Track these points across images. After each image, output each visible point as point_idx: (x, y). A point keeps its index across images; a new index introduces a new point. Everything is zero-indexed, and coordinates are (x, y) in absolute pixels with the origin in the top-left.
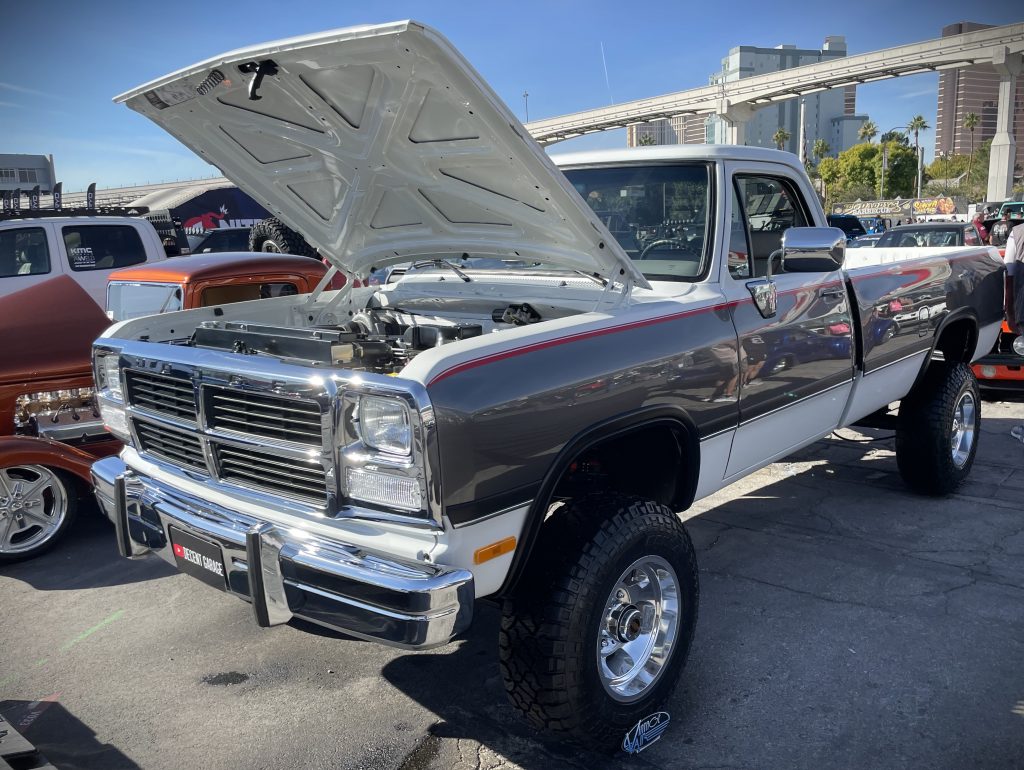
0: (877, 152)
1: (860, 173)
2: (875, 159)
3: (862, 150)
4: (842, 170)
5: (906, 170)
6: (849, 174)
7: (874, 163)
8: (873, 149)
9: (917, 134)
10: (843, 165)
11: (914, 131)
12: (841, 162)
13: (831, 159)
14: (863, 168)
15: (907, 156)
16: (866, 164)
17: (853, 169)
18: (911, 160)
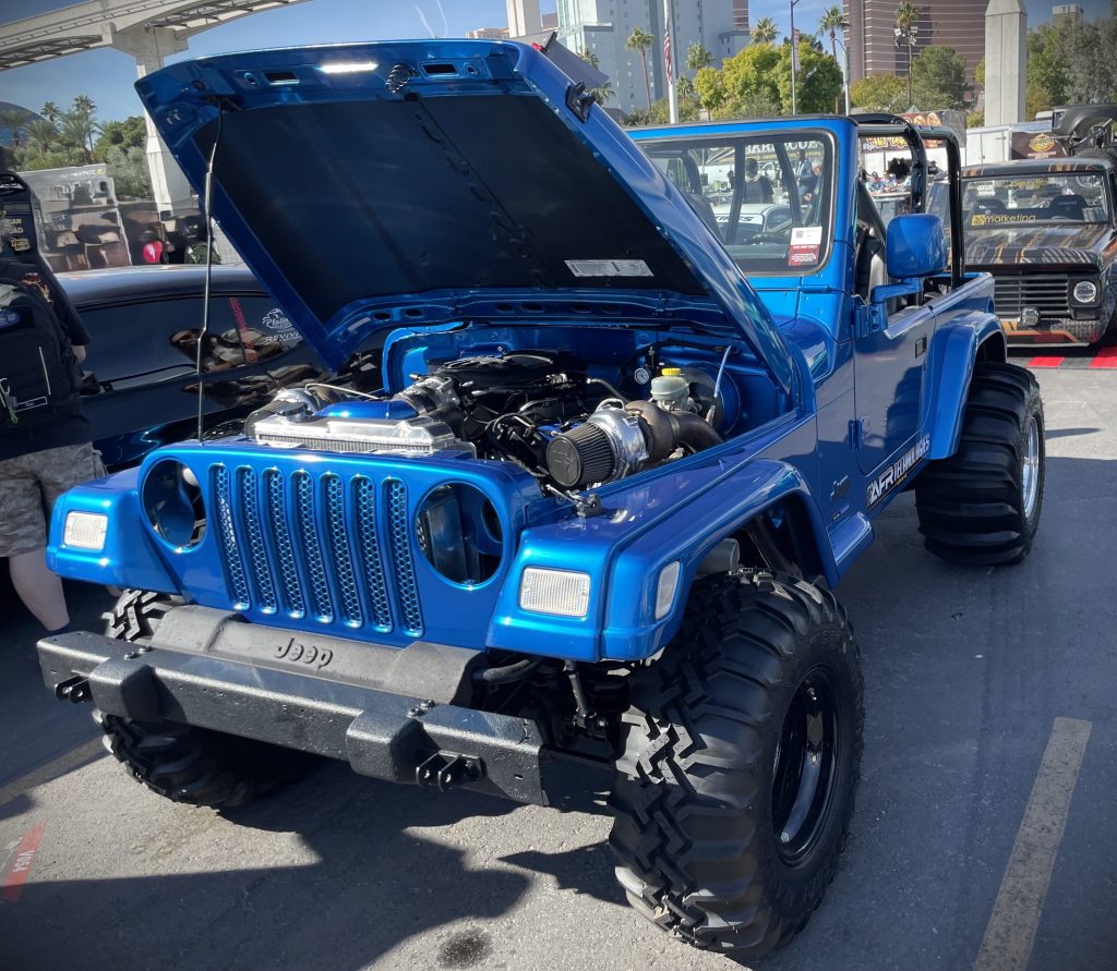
0: (780, 57)
1: (757, 91)
2: (777, 69)
3: (756, 55)
4: (729, 86)
5: (825, 86)
6: (741, 93)
7: (777, 75)
8: (773, 54)
9: (833, 35)
10: (730, 79)
11: (829, 31)
12: (728, 74)
13: (712, 69)
14: (760, 83)
15: (823, 64)
16: (765, 76)
17: (746, 85)
18: (830, 71)
